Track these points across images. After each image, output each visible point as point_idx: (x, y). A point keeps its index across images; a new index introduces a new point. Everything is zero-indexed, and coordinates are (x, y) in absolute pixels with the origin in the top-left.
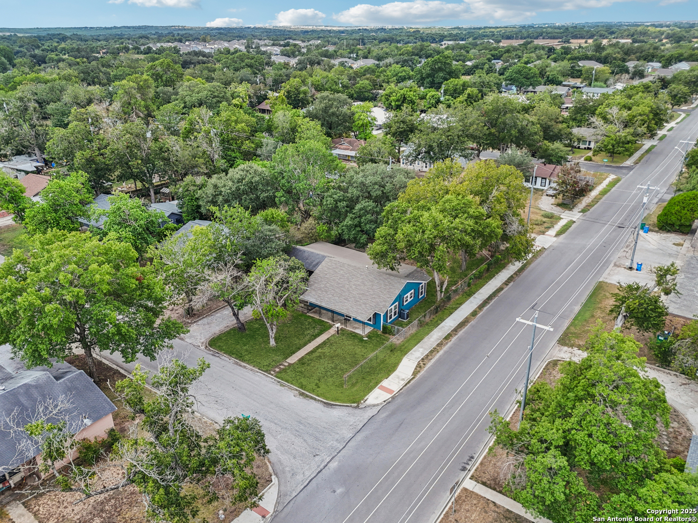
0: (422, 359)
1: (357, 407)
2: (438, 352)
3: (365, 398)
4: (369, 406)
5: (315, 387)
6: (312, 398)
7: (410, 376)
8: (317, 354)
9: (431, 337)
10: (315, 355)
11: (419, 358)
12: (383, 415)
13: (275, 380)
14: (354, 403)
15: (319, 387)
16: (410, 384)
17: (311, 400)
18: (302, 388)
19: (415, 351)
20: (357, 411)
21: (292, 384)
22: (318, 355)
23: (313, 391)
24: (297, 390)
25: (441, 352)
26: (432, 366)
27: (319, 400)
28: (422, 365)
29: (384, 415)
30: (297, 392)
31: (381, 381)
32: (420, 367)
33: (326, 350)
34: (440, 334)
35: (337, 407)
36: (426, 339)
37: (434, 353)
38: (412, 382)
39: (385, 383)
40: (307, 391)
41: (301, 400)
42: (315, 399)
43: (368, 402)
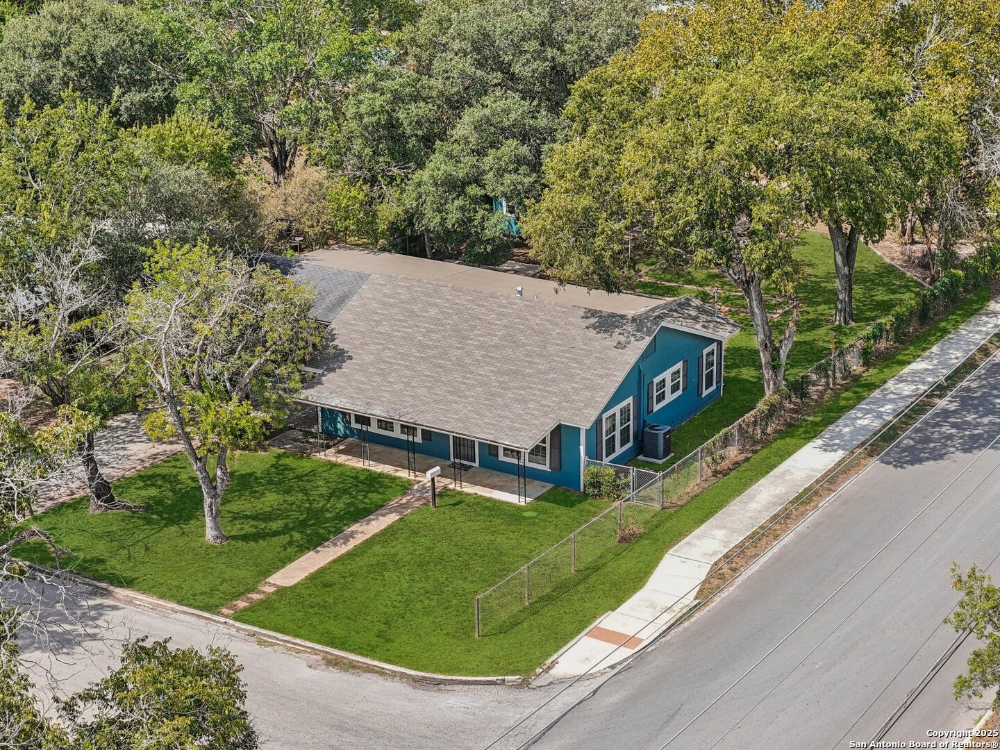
0: (726, 556)
1: (524, 684)
2: (776, 537)
3: (548, 662)
4: (561, 681)
5: (375, 641)
6: (369, 669)
7: (690, 600)
8: (369, 559)
9: (751, 499)
10: (362, 561)
11: (715, 553)
12: (612, 699)
13: (238, 629)
14: (513, 673)
15: (388, 641)
16: (693, 620)
17: (368, 675)
18: (331, 644)
19: (699, 538)
20: (523, 695)
21: (297, 636)
22: (374, 560)
23: (370, 651)
24: (315, 651)
25: (787, 538)
26: (759, 572)
27: (394, 674)
28: (725, 570)
29: (615, 698)
30: (319, 657)
31: (595, 617)
32: (722, 577)
33: (399, 548)
34: (780, 490)
35: (456, 687)
36: (734, 506)
37: (764, 541)
38: (697, 616)
39: (610, 621)
40: (351, 651)
41: (334, 675)
42: (382, 672)
43: (557, 671)
